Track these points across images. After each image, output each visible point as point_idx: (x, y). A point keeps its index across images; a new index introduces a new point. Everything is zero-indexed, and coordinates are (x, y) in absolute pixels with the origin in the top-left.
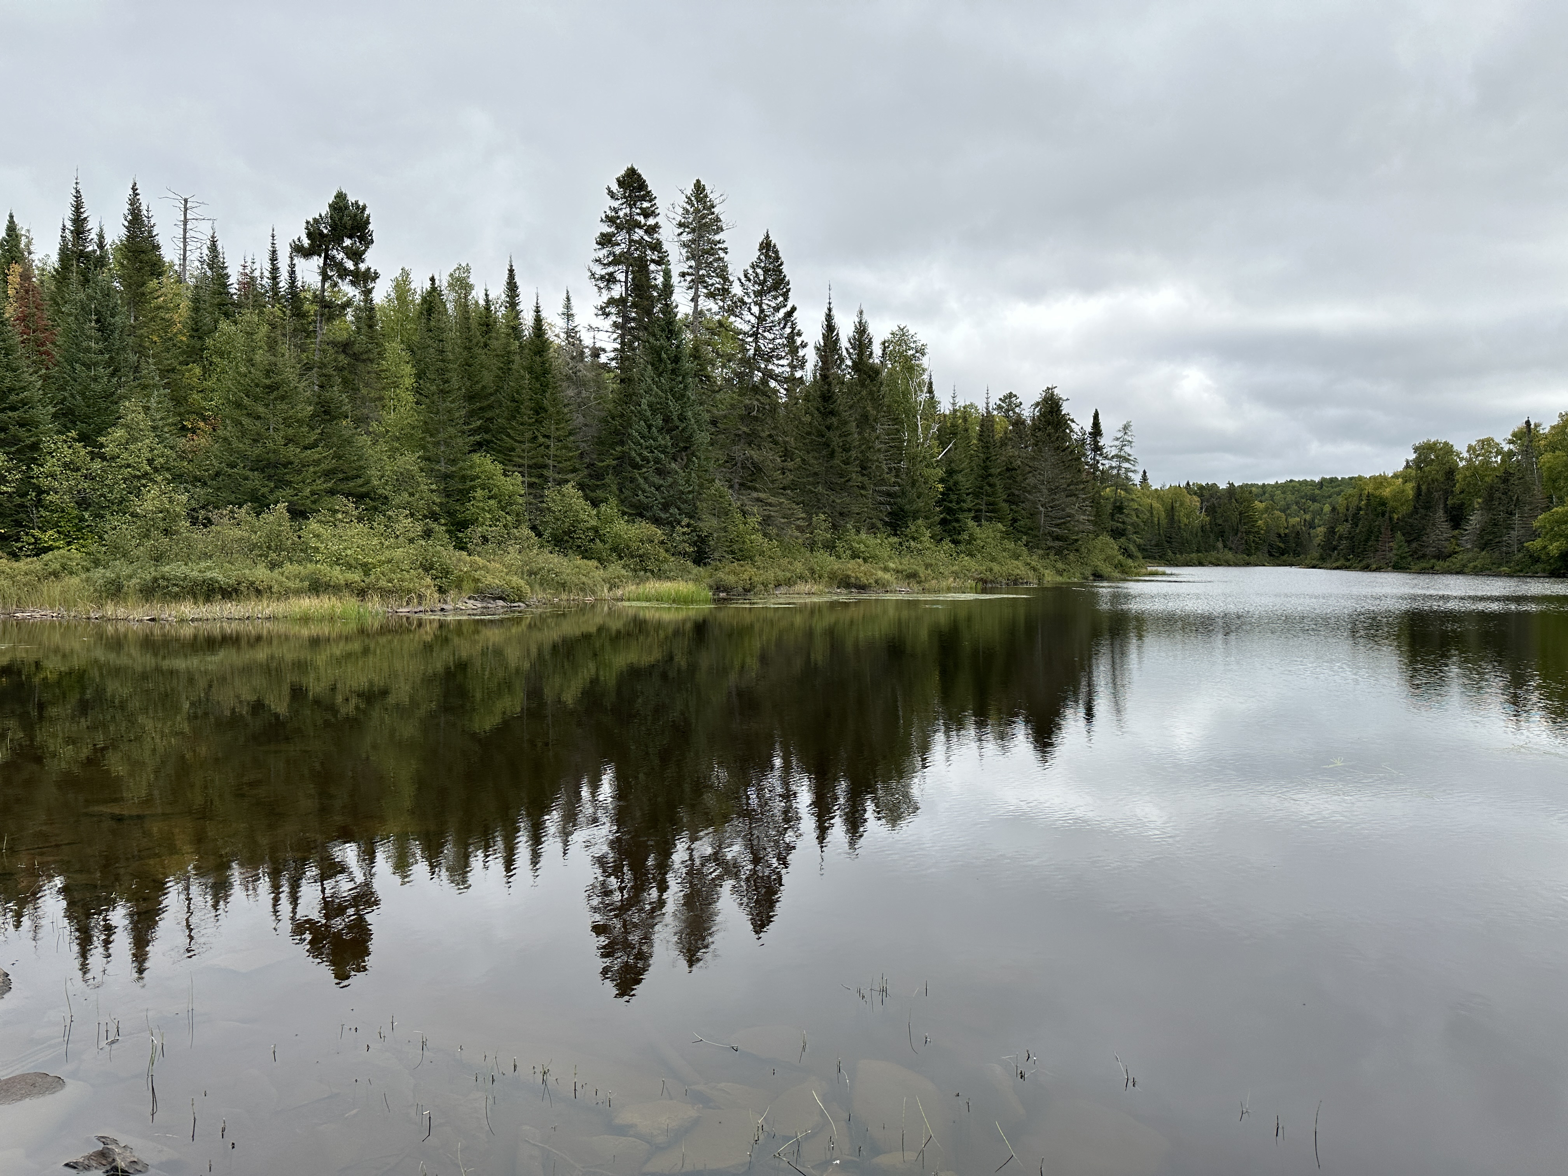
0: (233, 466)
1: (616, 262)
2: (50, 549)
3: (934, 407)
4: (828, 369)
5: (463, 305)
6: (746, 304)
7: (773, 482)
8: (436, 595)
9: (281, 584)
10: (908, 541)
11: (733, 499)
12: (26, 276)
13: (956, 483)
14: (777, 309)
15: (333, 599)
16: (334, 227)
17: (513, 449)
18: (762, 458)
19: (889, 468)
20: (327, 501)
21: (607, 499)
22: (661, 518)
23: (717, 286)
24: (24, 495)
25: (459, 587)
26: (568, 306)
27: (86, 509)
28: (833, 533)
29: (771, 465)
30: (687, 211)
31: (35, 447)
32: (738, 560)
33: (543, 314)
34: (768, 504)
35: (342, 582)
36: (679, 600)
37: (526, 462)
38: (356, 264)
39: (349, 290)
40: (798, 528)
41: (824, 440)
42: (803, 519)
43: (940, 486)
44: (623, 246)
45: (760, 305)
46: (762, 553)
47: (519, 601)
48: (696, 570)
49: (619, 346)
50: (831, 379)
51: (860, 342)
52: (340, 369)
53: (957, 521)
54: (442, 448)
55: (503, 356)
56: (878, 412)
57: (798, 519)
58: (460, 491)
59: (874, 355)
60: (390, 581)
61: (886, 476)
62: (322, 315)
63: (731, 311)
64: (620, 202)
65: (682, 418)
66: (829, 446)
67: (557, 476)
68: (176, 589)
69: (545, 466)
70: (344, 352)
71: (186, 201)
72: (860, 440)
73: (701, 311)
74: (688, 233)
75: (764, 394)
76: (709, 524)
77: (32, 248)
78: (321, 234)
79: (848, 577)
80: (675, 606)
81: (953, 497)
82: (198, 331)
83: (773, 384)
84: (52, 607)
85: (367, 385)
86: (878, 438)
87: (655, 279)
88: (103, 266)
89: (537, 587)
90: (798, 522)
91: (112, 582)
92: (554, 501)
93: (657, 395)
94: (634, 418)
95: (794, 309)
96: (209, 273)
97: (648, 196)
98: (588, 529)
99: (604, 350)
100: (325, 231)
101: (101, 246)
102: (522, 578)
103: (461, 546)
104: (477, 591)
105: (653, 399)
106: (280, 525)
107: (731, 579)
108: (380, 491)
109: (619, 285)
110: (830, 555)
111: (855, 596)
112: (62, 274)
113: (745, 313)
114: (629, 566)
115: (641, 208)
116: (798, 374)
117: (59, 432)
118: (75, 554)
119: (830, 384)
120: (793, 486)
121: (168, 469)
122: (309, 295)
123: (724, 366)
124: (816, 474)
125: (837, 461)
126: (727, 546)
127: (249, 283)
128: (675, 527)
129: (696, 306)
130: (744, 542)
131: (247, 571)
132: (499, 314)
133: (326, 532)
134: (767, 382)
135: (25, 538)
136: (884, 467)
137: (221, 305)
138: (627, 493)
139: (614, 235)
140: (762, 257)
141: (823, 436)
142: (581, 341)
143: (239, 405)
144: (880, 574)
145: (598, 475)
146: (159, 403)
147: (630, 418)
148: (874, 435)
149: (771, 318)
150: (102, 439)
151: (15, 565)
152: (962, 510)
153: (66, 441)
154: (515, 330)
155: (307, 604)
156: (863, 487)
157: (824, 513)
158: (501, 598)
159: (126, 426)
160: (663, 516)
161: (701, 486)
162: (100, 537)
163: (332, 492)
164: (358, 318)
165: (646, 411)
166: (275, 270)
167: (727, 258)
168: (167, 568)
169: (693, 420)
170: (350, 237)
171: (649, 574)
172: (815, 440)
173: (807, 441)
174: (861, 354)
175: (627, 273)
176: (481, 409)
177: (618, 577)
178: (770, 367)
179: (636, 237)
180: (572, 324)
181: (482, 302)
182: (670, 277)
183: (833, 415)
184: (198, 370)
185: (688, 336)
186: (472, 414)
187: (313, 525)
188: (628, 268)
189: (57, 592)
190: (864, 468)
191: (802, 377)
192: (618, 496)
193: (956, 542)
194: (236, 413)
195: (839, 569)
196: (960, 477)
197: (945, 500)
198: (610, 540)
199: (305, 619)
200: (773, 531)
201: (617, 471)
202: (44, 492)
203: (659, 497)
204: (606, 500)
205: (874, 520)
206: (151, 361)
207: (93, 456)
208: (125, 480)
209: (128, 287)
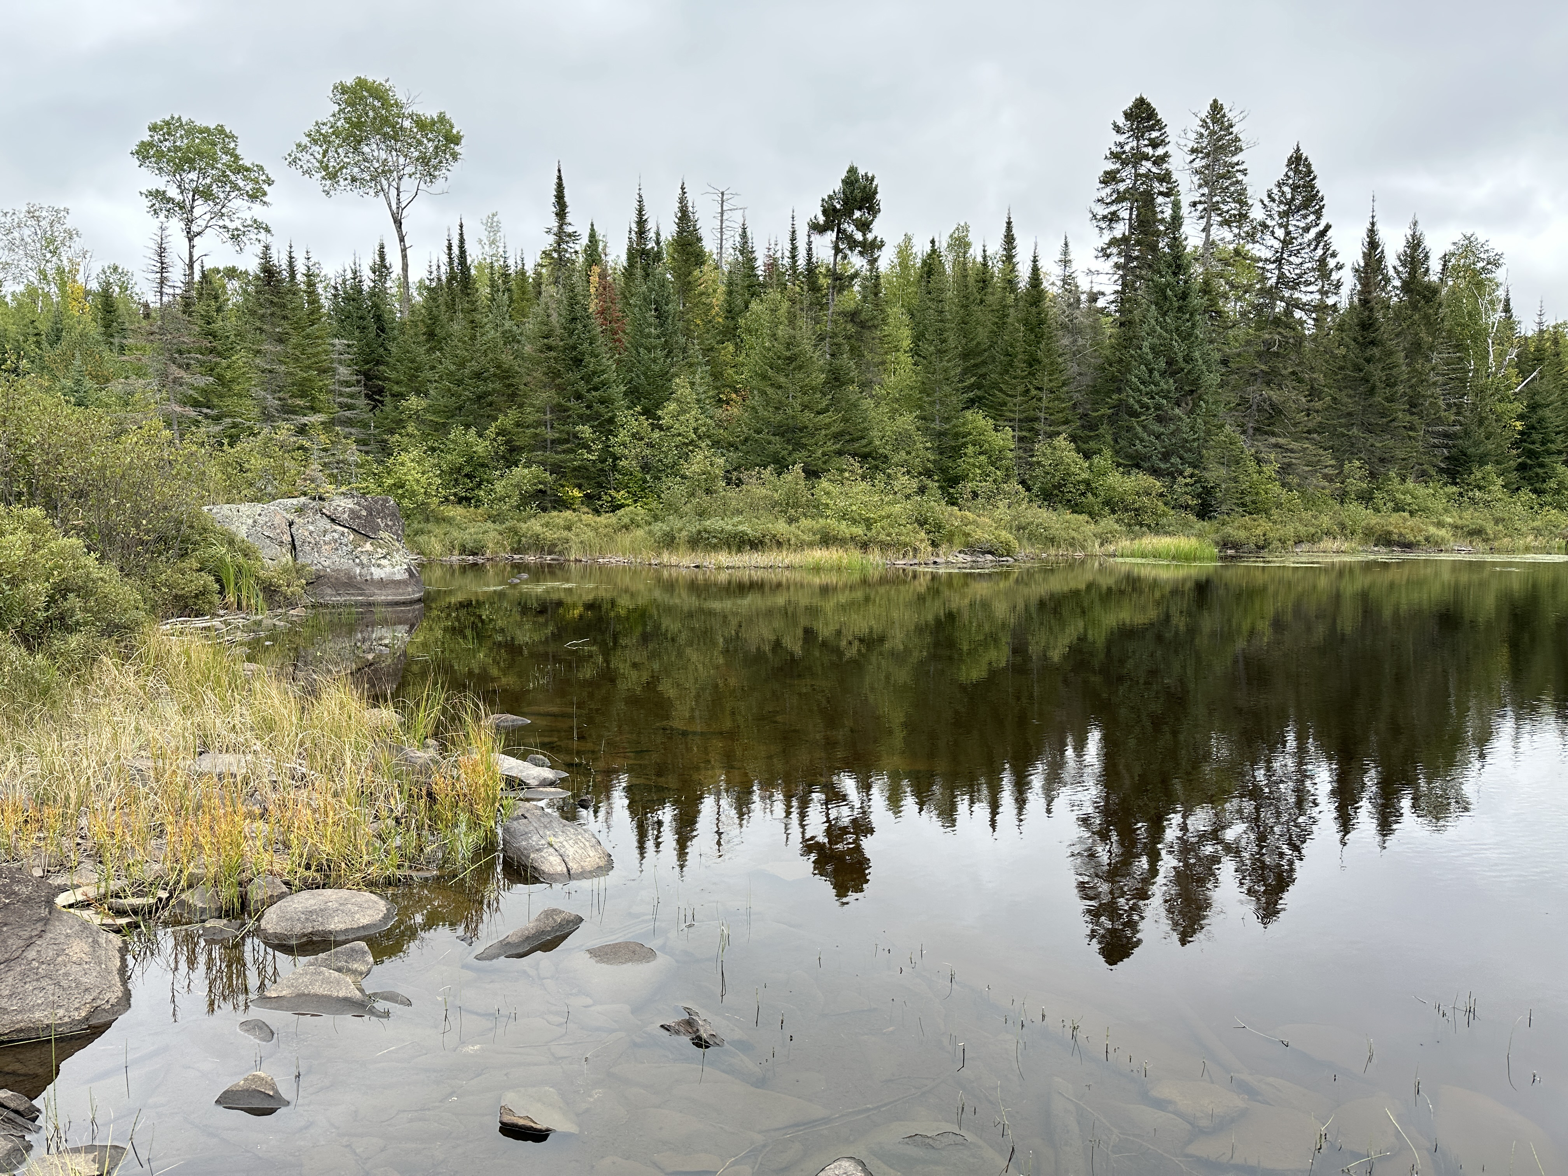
0: (759, 432)
1: (1120, 199)
2: (622, 506)
3: (1512, 329)
4: (1370, 293)
5: (962, 266)
6: (1268, 227)
7: (1295, 425)
8: (930, 549)
9: (797, 537)
10: (1472, 490)
11: (1245, 446)
12: (603, 276)
13: (1541, 420)
14: (1307, 229)
15: (840, 551)
16: (845, 202)
17: (1005, 404)
18: (1282, 399)
19: (1447, 404)
20: (837, 461)
21: (1101, 450)
22: (1160, 468)
23: (1232, 212)
24: (603, 461)
25: (950, 541)
26: (1066, 253)
27: (648, 473)
28: (1370, 482)
29: (1293, 406)
30: (1202, 135)
31: (611, 420)
32: (1250, 513)
33: (1040, 264)
34: (1287, 451)
35: (848, 536)
36: (1179, 557)
37: (1017, 416)
38: (864, 235)
39: (857, 262)
40: (1325, 477)
41: (1362, 374)
42: (1332, 466)
43: (1518, 423)
44: (1128, 181)
45: (1286, 227)
46: (1279, 506)
47: (1008, 555)
48: (1199, 525)
49: (1120, 288)
50: (1373, 303)
51: (1413, 258)
52: (848, 338)
53: (1542, 465)
54: (938, 407)
55: (998, 311)
56: (1435, 338)
57: (1326, 467)
58: (953, 448)
59: (1431, 272)
60: (889, 535)
61: (1443, 414)
62: (834, 288)
63: (1251, 237)
64: (1127, 135)
65: (1188, 359)
66: (1367, 381)
67: (1048, 429)
68: (715, 541)
69: (1037, 419)
70: (852, 321)
71: (723, 194)
72: (1409, 373)
73: (1213, 241)
74: (1203, 158)
75: (1287, 326)
76: (1215, 473)
77: (608, 251)
78: (835, 209)
79: (1390, 533)
80: (1174, 563)
81: (1536, 436)
82: (731, 313)
83: (1298, 314)
84: (624, 554)
85: (871, 351)
86: (1433, 369)
87: (1163, 212)
88: (659, 260)
89: (1025, 542)
90: (1326, 471)
91: (666, 534)
92: (1044, 455)
93: (1160, 335)
94: (1134, 363)
95: (1328, 227)
96: (740, 258)
97: (1158, 125)
98: (1079, 482)
99: (1103, 294)
100: (838, 206)
101: (658, 243)
102: (1011, 533)
103: (952, 502)
104: (967, 545)
105: (1155, 340)
106: (797, 484)
107: (1241, 535)
108: (881, 451)
109: (1122, 223)
110: (1366, 508)
111: (1397, 555)
112: (629, 272)
113: (1268, 236)
114: (1122, 520)
115: (1149, 139)
116: (1330, 301)
117: (629, 408)
118: (639, 511)
119: (1371, 310)
120: (1320, 429)
121: (709, 437)
122: (823, 270)
123: (1238, 299)
124: (1350, 414)
125: (1378, 399)
126: (1237, 499)
127: (772, 265)
128: (1175, 478)
129: (1208, 236)
130: (1257, 494)
131: (770, 525)
132: (996, 269)
133: (835, 489)
134: (1292, 313)
135: (604, 497)
136: (1441, 403)
137: (750, 286)
138: (1122, 443)
139: (1118, 171)
140: (1291, 174)
141: (1361, 370)
142: (1077, 287)
143: (764, 377)
144: (1432, 530)
145: (1091, 426)
146: (702, 378)
147: (1129, 363)
148: (1428, 366)
149: (1299, 240)
150: (659, 413)
151: (598, 519)
152: (1549, 453)
153: (633, 415)
154: (1011, 283)
155: (819, 555)
156: (1412, 428)
157: (1359, 459)
158: (990, 552)
159: (677, 400)
160: (1162, 466)
161: (1208, 432)
162: (659, 496)
163: (840, 453)
164: (864, 287)
165: (1147, 354)
166: (794, 249)
167: (1246, 180)
168: (708, 523)
169: (1200, 362)
170: (860, 209)
171: (1145, 529)
172: (1350, 376)
173: (1339, 377)
174: (1413, 273)
175: (1131, 209)
176: (975, 365)
177: (1111, 532)
178: (1297, 295)
179: (1143, 170)
180: (1069, 271)
181: (979, 259)
182: (1180, 208)
183: (1374, 345)
184: (731, 348)
185: (1197, 269)
186: (966, 371)
187: (824, 484)
188: (1132, 204)
189: (628, 543)
190: (1413, 405)
191: (1335, 305)
192: (1113, 447)
193: (1538, 492)
194: (762, 385)
195: (1378, 523)
196: (1547, 412)
197: (1525, 441)
198: (1102, 494)
199: (817, 569)
200: (1294, 480)
201: (1112, 420)
202: (617, 459)
203: (1158, 446)
204: (1099, 452)
205: (1425, 467)
206: (696, 341)
207: (653, 427)
208: (677, 447)
209: (678, 277)
